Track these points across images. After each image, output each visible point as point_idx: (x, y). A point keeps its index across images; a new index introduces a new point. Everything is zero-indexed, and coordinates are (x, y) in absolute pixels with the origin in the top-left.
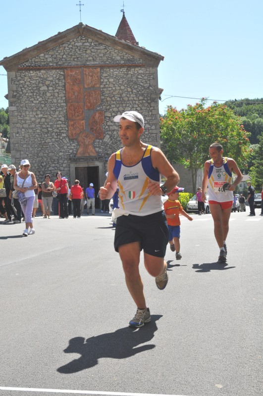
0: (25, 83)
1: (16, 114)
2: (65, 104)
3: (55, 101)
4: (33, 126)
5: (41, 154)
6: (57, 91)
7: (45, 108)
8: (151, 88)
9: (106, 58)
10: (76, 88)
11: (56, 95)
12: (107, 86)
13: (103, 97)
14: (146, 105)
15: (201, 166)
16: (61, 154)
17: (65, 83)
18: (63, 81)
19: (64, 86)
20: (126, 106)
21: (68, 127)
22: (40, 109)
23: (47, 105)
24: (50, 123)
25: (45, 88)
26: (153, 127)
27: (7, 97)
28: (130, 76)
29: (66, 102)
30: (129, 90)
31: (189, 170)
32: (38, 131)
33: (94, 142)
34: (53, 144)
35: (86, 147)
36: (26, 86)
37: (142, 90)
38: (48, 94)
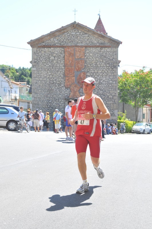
0: (42, 55)
1: (36, 72)
2: (64, 68)
3: (58, 65)
4: (45, 79)
5: (49, 96)
6: (60, 60)
7: (52, 70)
8: (114, 60)
9: (88, 42)
10: (71, 58)
11: (59, 62)
12: (88, 58)
13: (86, 64)
14: (111, 69)
15: (141, 106)
16: (60, 96)
17: (64, 55)
18: (64, 54)
19: (64, 57)
20: (99, 70)
21: (65, 81)
22: (50, 70)
23: (54, 67)
24: (55, 78)
25: (52, 58)
26: (114, 83)
27: (31, 62)
28: (102, 52)
29: (65, 66)
30: (101, 60)
31: (134, 108)
32: (48, 82)
33: (80, 90)
34: (56, 90)
35: (75, 92)
36: (42, 57)
37: (109, 61)
38: (55, 62)
